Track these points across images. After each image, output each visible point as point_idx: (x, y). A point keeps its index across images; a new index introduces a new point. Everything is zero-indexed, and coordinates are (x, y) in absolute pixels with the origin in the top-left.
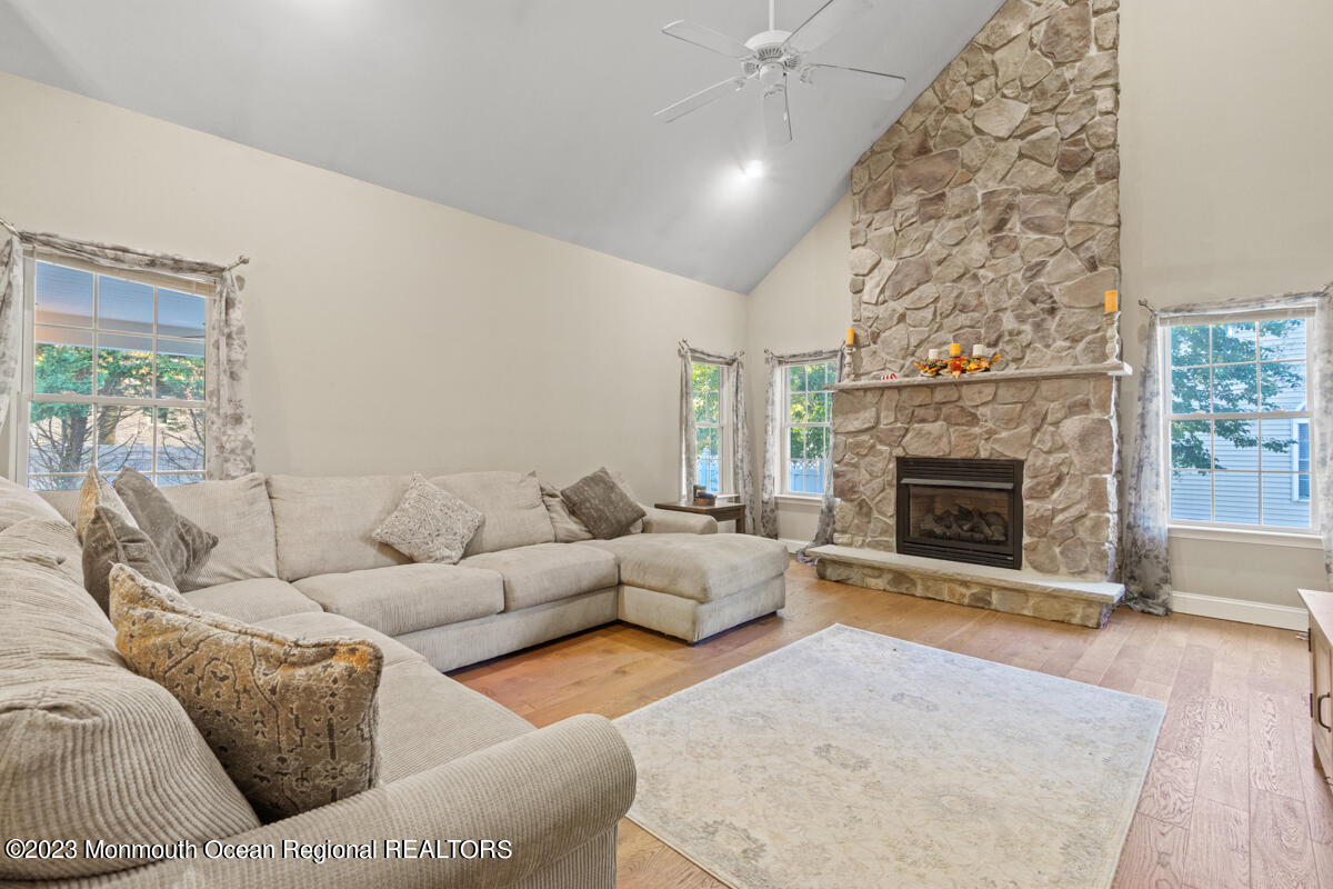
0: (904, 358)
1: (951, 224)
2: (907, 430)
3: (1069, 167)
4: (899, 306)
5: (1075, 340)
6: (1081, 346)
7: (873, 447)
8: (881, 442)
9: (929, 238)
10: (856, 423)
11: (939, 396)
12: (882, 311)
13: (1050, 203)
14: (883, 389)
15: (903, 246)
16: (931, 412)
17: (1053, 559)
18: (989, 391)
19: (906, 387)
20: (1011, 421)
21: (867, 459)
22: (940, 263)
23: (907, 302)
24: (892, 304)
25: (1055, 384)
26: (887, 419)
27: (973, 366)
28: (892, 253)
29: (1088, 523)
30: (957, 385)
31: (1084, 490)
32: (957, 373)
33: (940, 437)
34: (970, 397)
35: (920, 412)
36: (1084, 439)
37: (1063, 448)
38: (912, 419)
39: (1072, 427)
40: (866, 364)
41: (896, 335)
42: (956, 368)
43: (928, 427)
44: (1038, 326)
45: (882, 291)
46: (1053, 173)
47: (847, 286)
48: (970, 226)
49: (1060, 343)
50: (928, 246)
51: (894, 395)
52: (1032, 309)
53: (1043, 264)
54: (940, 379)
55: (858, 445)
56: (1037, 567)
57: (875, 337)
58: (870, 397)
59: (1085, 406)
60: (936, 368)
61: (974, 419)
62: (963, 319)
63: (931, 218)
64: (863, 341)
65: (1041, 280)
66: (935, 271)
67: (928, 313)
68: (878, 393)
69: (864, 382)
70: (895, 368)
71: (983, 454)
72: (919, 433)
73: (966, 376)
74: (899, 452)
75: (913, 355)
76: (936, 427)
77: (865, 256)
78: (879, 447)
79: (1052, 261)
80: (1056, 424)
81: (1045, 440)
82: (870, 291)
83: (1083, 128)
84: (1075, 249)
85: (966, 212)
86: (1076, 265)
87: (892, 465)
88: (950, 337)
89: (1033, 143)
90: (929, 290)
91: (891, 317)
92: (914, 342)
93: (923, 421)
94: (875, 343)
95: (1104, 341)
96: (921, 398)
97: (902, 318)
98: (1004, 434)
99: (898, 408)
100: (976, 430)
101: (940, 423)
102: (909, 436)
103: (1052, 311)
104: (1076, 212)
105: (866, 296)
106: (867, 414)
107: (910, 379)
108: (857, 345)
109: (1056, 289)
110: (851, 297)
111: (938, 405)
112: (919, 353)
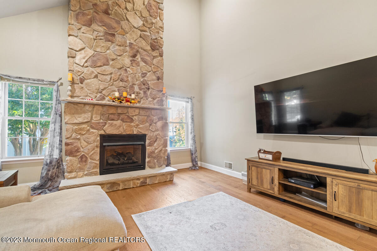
0: (97, 93)
1: (117, 47)
2: (106, 123)
3: (154, 48)
4: (96, 71)
5: (154, 99)
6: (155, 101)
7: (89, 130)
8: (93, 128)
9: (109, 49)
10: (79, 119)
11: (119, 111)
12: (85, 70)
13: (149, 56)
14: (94, 105)
15: (97, 46)
16: (116, 117)
17: (155, 164)
18: (137, 111)
20: (143, 122)
21: (85, 136)
22: (113, 60)
23: (99, 70)
24: (93, 69)
25: (155, 111)
26: (96, 119)
27: (132, 101)
28: (91, 48)
29: (163, 151)
30: (128, 107)
31: (162, 142)
32: (129, 103)
33: (120, 126)
34: (131, 112)
35: (111, 116)
36: (163, 128)
37: (157, 130)
38: (109, 119)
39: (160, 124)
40: (78, 92)
41: (94, 83)
42: (128, 101)
43: (115, 122)
44: (145, 92)
45: (86, 62)
46: (149, 48)
47: (66, 52)
48: (125, 51)
49: (150, 99)
50: (108, 51)
51: (100, 108)
52: (143, 87)
53: (146, 74)
55: (80, 129)
56: (150, 167)
57: (82, 81)
58: (87, 107)
59: (162, 118)
60: (121, 100)
61: (132, 120)
62: (121, 84)
63: (109, 41)
64: (76, 81)
65: (145, 78)
66: (111, 63)
67: (108, 78)
68: (92, 106)
69: (76, 100)
70: (93, 96)
71: (135, 133)
72: (111, 125)
74: (102, 132)
75: (101, 92)
76: (118, 122)
77: (77, 43)
78: (92, 130)
79: (148, 74)
80: (156, 123)
81: (153, 128)
82: (80, 58)
83: (156, 39)
84: (154, 72)
85: (123, 45)
86: (154, 77)
87: (99, 138)
88: (116, 89)
89: (145, 35)
90: (108, 69)
91: (91, 74)
92: (101, 87)
93: (113, 120)
94: (82, 83)
95: (162, 101)
96: (112, 111)
97: (96, 77)
98: (141, 126)
99: (102, 115)
100: (132, 124)
101: (119, 121)
102: (107, 126)
103: (148, 89)
104: (155, 61)
105: (77, 60)
106: (86, 115)
107: (103, 102)
108: (73, 83)
109: (149, 82)
110: (68, 59)
111: (119, 114)
112: (104, 92)
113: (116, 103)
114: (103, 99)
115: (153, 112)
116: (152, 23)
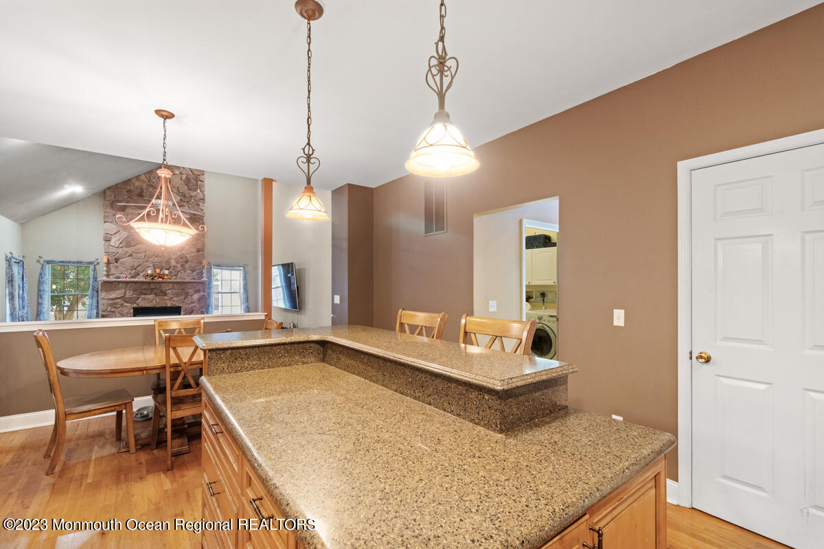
0: (131, 270)
2: (139, 298)
5: (193, 271)
6: (195, 273)
7: (122, 304)
8: (127, 302)
10: (114, 295)
11: (152, 286)
12: (120, 251)
14: (127, 282)
16: (149, 292)
18: (171, 285)
19: (130, 282)
20: (177, 295)
21: (119, 309)
24: (126, 249)
25: (191, 284)
26: (129, 294)
27: (165, 277)
28: (125, 229)
30: (160, 283)
32: (161, 279)
33: (153, 300)
34: (164, 287)
35: (145, 291)
36: (200, 300)
37: (194, 302)
38: (142, 294)
39: (196, 296)
40: (113, 271)
41: (128, 261)
42: (160, 277)
43: (148, 297)
44: (182, 266)
45: (121, 243)
47: (102, 237)
51: (134, 285)
52: (181, 260)
53: (184, 247)
54: (154, 281)
55: (115, 304)
57: (117, 261)
58: (121, 285)
59: (199, 291)
60: (153, 276)
61: (166, 294)
62: (156, 259)
64: (111, 261)
65: (183, 252)
67: (143, 255)
68: (125, 284)
69: (112, 279)
70: (127, 273)
71: (169, 305)
72: (144, 299)
73: (164, 280)
74: (135, 306)
75: (135, 269)
76: (151, 296)
77: (112, 228)
78: (125, 304)
79: (187, 247)
80: (191, 296)
81: (188, 300)
82: (115, 241)
84: (194, 245)
86: (194, 250)
87: (132, 311)
88: (151, 265)
90: (143, 247)
91: (125, 254)
92: (136, 264)
93: (145, 294)
94: (117, 262)
95: (202, 273)
96: (144, 287)
97: (131, 255)
98: (175, 299)
99: (135, 290)
100: (166, 297)
101: (152, 295)
102: (139, 300)
103: (187, 262)
105: (112, 243)
106: (120, 292)
107: (136, 280)
108: (108, 263)
109: (188, 256)
110: (103, 242)
111: (152, 290)
112: (138, 269)
113: (148, 280)
114: (138, 274)
115: (189, 285)
116: (191, 197)
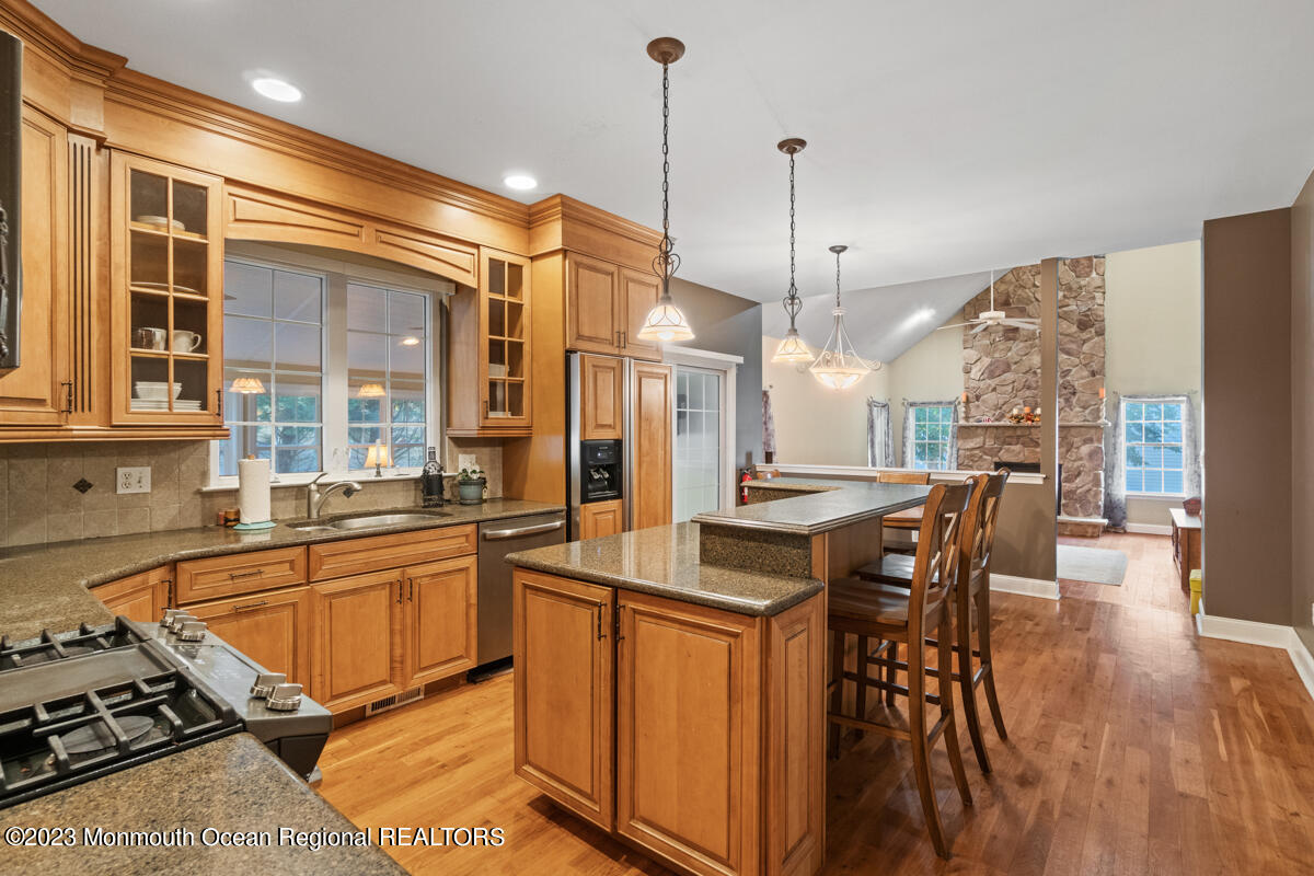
0: (995, 410)
1: (1022, 345)
2: (1001, 449)
3: (1083, 325)
4: (993, 383)
5: (1085, 408)
6: (1087, 411)
7: (981, 457)
8: (986, 454)
9: (1010, 349)
10: (971, 444)
11: (1019, 432)
12: (982, 384)
13: (1072, 342)
14: (987, 428)
15: (994, 352)
16: (1015, 440)
17: (1076, 510)
19: (990, 427)
22: (1016, 363)
23: (997, 381)
24: (989, 381)
25: (1078, 430)
26: (989, 443)
27: (1037, 419)
28: (987, 355)
29: (1092, 493)
30: (1029, 427)
31: (1091, 478)
32: (1029, 422)
33: (1019, 453)
34: (1035, 434)
35: (1008, 440)
36: (1091, 455)
37: (1081, 459)
38: (1004, 443)
39: (1085, 449)
40: (973, 412)
41: (991, 398)
42: (1029, 419)
43: (1012, 447)
44: (1067, 400)
45: (982, 374)
46: (1074, 328)
47: (961, 369)
48: (1032, 346)
49: (1078, 409)
50: (1009, 354)
51: (996, 431)
52: (1064, 392)
53: (1070, 371)
54: (1021, 424)
55: (972, 456)
56: (1069, 514)
57: (978, 398)
58: (979, 431)
59: (1091, 440)
60: (1018, 418)
61: (1037, 444)
62: (1028, 393)
63: (1010, 339)
64: (971, 400)
65: (1068, 378)
66: (1013, 367)
67: (1009, 388)
68: (985, 429)
69: (972, 423)
70: (990, 414)
72: (1008, 450)
73: (1034, 424)
74: (996, 459)
75: (1000, 409)
76: (1017, 448)
77: (972, 354)
78: (985, 457)
79: (1074, 370)
80: (1078, 448)
81: (1073, 455)
82: (975, 373)
83: (1089, 309)
84: (1085, 365)
85: (1030, 339)
86: (1086, 373)
87: (993, 467)
88: (1021, 401)
89: (1065, 312)
90: (1009, 376)
91: (988, 388)
92: (1001, 401)
93: (1010, 444)
94: (977, 401)
95: (1098, 410)
96: (1009, 433)
97: (994, 389)
99: (996, 438)
101: (1018, 446)
103: (1074, 394)
104: (1086, 348)
105: (972, 375)
106: (978, 440)
107: (1002, 423)
108: (968, 401)
109: (1076, 384)
110: (962, 374)
111: (1019, 437)
112: (1004, 408)
113: (1013, 423)
114: (1002, 416)
115: (1073, 431)
116: (1080, 288)
